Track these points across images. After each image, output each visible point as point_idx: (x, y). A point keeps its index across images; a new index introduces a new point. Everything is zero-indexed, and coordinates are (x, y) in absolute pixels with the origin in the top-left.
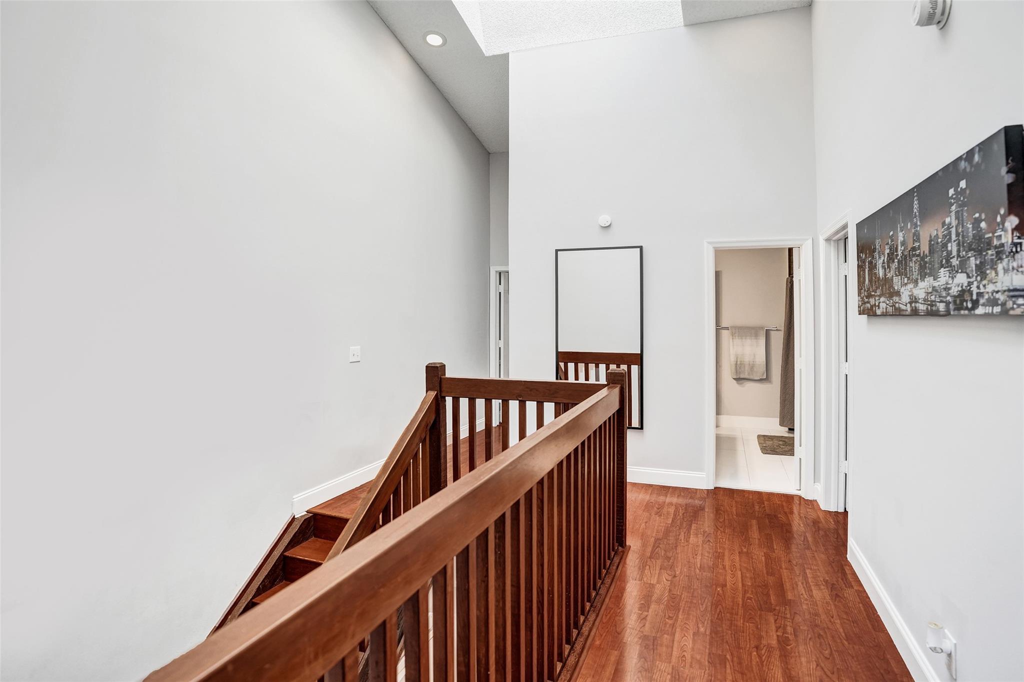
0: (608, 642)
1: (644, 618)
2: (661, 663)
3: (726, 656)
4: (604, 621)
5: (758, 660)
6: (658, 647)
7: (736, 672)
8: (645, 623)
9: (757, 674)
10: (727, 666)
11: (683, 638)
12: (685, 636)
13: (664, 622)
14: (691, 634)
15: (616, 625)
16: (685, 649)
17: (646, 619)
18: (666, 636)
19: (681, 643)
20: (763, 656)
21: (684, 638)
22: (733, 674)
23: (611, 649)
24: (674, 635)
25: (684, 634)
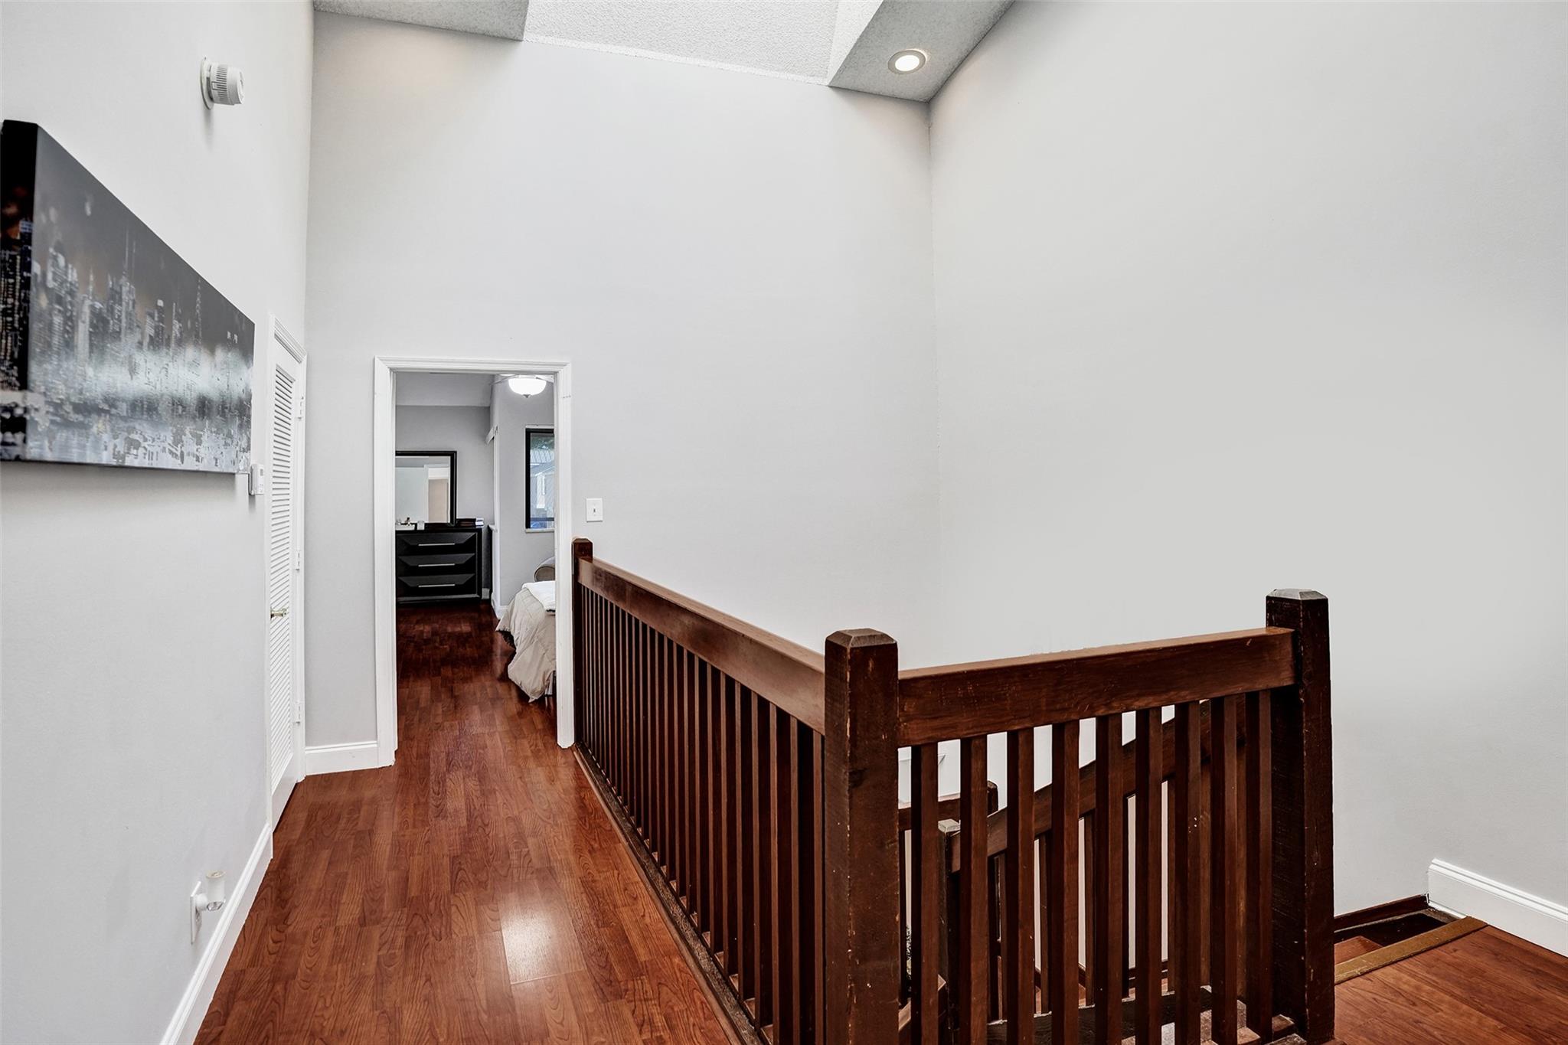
0: (664, 967)
1: (642, 1025)
2: (579, 970)
3: (489, 1017)
4: (697, 994)
5: (437, 1030)
6: (592, 989)
7: (472, 998)
8: (634, 1018)
9: (440, 1006)
10: (485, 1001)
11: (564, 1018)
12: (561, 1024)
13: (605, 1033)
14: (553, 1032)
15: (675, 994)
16: (553, 1001)
17: (638, 1025)
18: (591, 1010)
19: (562, 1009)
20: (428, 1040)
21: (561, 1018)
22: (476, 995)
23: (652, 960)
24: (578, 1016)
25: (563, 1026)
